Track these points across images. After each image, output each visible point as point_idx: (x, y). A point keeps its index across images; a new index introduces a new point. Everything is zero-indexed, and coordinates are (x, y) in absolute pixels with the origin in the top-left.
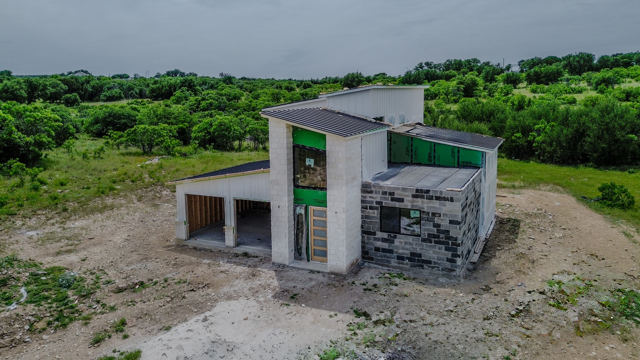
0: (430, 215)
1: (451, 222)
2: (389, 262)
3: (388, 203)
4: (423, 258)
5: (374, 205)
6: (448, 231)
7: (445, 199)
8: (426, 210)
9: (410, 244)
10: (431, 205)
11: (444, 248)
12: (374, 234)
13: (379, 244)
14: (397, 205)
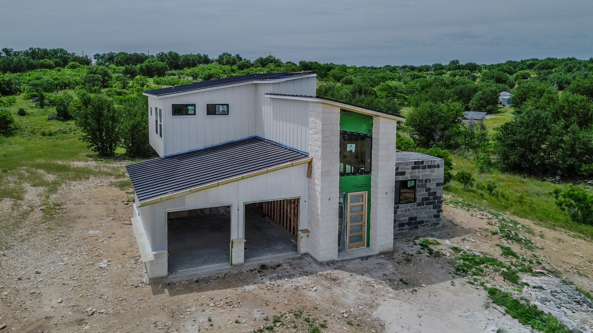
0: (424, 182)
1: (438, 185)
4: (418, 220)
6: (435, 193)
7: (434, 166)
8: (421, 178)
9: (409, 210)
10: (425, 173)
11: (432, 208)
14: (401, 178)
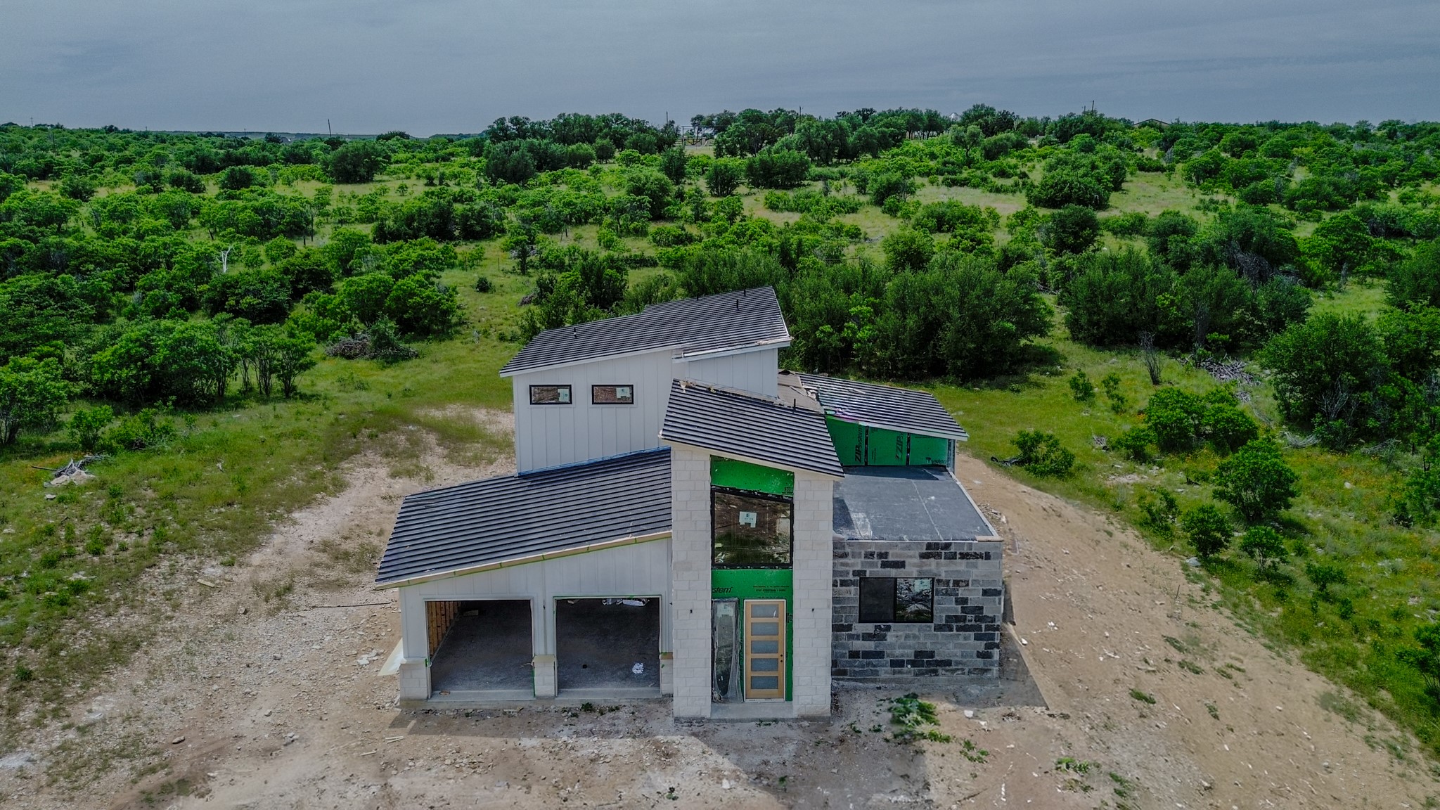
0: (951, 585)
1: (985, 593)
2: (876, 673)
3: (875, 570)
4: (937, 658)
5: (851, 577)
6: (981, 608)
7: (977, 556)
8: (943, 577)
9: (915, 637)
10: (953, 568)
11: (973, 637)
12: (849, 628)
13: (859, 645)
14: (893, 572)
